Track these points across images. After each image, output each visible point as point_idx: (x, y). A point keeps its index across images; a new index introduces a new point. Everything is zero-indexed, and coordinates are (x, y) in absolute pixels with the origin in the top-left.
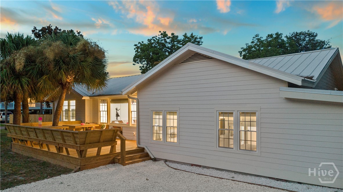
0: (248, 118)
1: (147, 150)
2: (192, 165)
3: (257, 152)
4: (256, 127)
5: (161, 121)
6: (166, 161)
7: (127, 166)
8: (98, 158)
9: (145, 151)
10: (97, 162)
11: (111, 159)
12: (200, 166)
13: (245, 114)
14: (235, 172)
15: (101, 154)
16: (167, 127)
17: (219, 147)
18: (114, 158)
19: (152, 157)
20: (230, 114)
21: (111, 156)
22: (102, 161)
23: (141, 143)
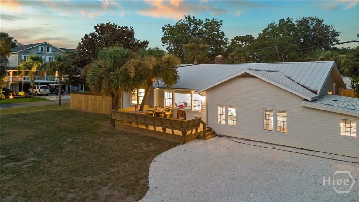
0: (282, 114)
1: (214, 129)
2: (246, 140)
3: (287, 133)
4: (286, 119)
5: (224, 111)
6: (228, 137)
7: (207, 140)
8: (191, 136)
9: (212, 130)
10: (191, 138)
11: (197, 136)
12: (252, 141)
13: (280, 112)
14: (274, 144)
15: (192, 133)
16: (228, 116)
17: (264, 129)
18: (198, 136)
19: (218, 135)
20: (271, 111)
21: (197, 134)
22: (193, 137)
23: (209, 125)
